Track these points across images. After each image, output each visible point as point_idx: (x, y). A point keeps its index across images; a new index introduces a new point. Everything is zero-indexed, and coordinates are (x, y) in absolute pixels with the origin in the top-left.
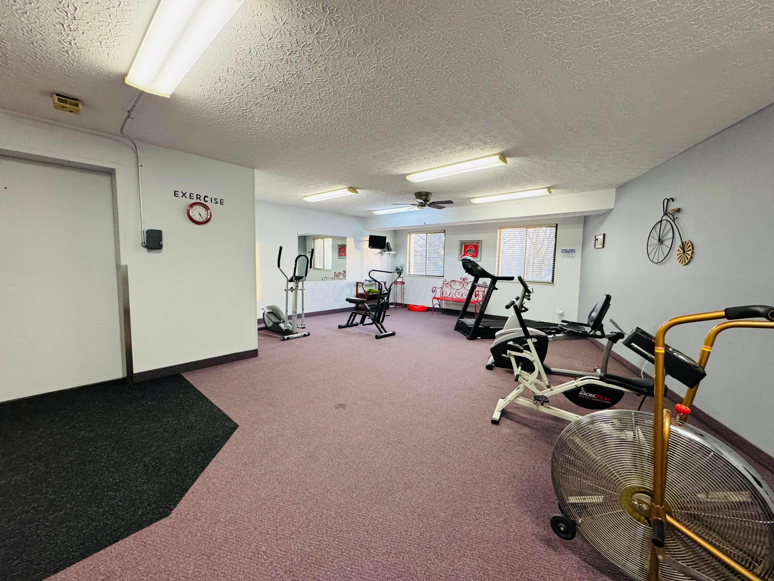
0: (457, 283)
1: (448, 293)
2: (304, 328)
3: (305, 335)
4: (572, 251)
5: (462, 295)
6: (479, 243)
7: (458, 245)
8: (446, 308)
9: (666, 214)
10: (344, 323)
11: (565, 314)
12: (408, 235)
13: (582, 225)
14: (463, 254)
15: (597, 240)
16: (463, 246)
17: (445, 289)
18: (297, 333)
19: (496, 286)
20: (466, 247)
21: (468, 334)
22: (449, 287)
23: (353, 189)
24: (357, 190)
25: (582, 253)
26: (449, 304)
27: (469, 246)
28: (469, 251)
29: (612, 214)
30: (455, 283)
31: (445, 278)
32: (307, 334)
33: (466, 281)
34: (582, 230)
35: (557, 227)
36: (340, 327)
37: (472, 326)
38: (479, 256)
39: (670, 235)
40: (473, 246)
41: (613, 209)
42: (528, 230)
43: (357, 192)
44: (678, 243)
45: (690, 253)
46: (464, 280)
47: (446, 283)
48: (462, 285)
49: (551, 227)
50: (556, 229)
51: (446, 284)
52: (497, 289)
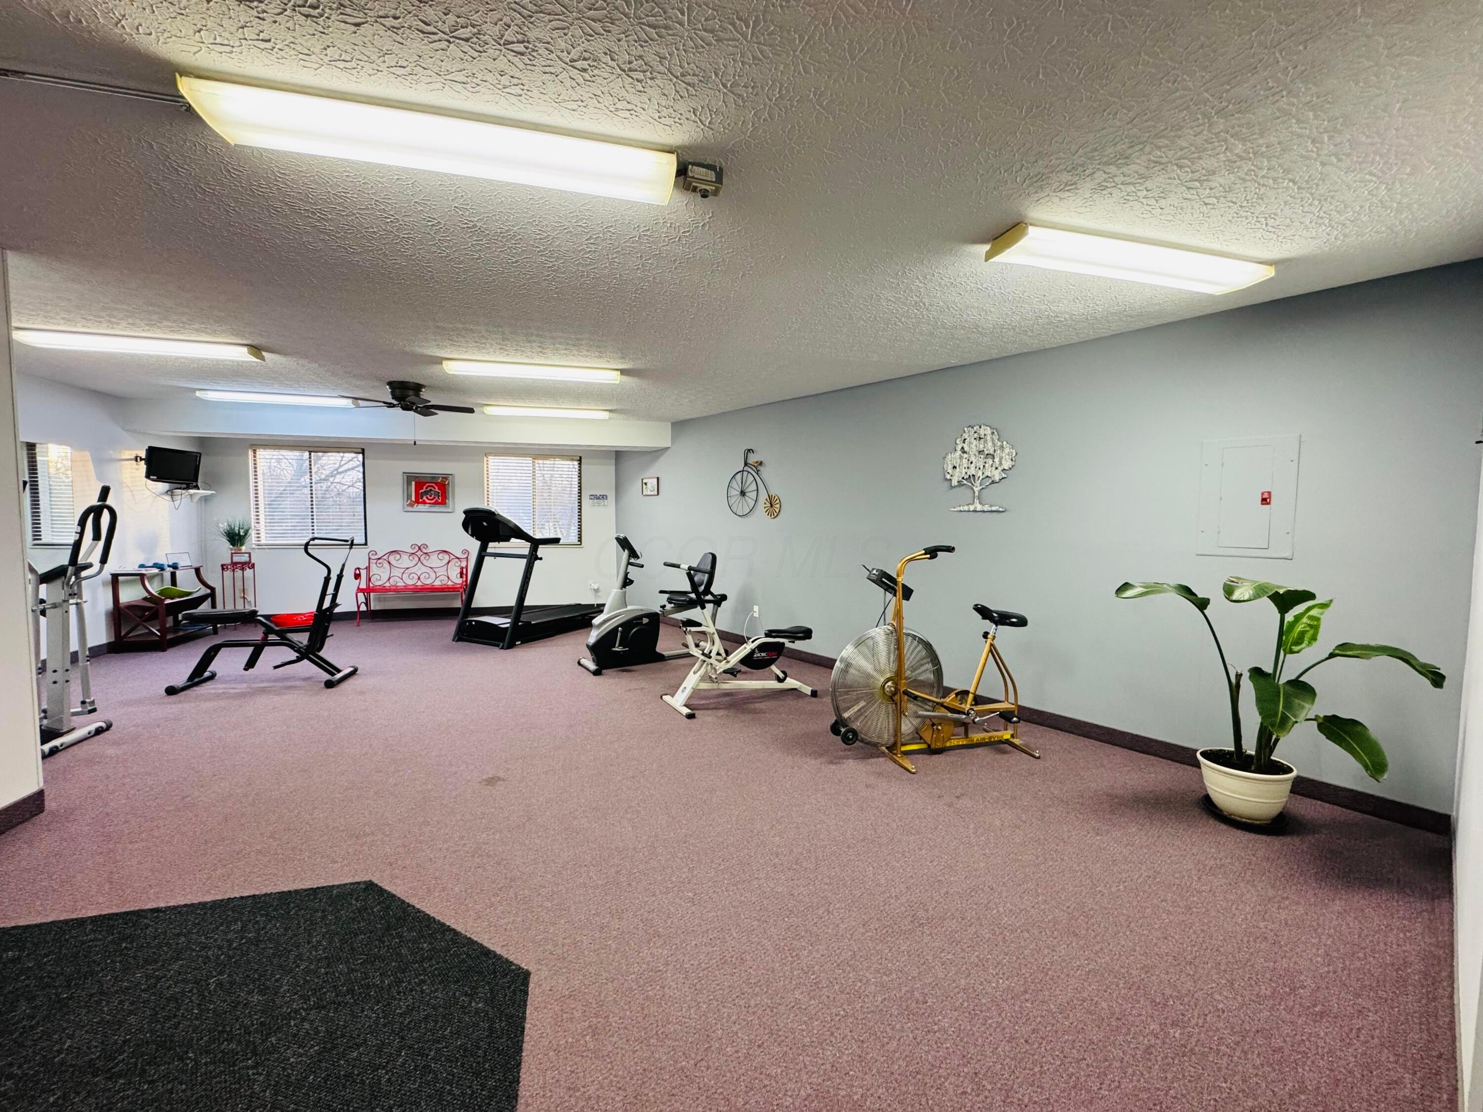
0: (405, 557)
1: (385, 577)
2: (94, 710)
3: (99, 731)
4: (604, 497)
5: (419, 578)
6: (446, 478)
7: (399, 480)
8: (378, 608)
9: (746, 464)
10: (180, 677)
11: (601, 589)
12: (251, 453)
13: (614, 461)
14: (413, 499)
15: (646, 484)
16: (413, 483)
17: (374, 569)
18: (73, 730)
19: (539, 554)
20: (419, 486)
21: (503, 641)
22: (386, 565)
23: (256, 350)
24: (264, 353)
25: (616, 498)
26: (385, 600)
27: (425, 483)
28: (426, 493)
29: (668, 452)
30: (398, 557)
31: (371, 545)
32: (103, 725)
33: (425, 551)
34: (614, 467)
35: (580, 460)
36: (171, 691)
37: (508, 625)
38: (450, 501)
39: (754, 487)
40: (436, 484)
41: (668, 448)
42: (536, 461)
43: (263, 359)
44: (763, 496)
45: (778, 506)
46: (419, 548)
47: (377, 557)
48: (417, 559)
49: (572, 460)
50: (580, 464)
51: (375, 559)
52: (541, 559)
